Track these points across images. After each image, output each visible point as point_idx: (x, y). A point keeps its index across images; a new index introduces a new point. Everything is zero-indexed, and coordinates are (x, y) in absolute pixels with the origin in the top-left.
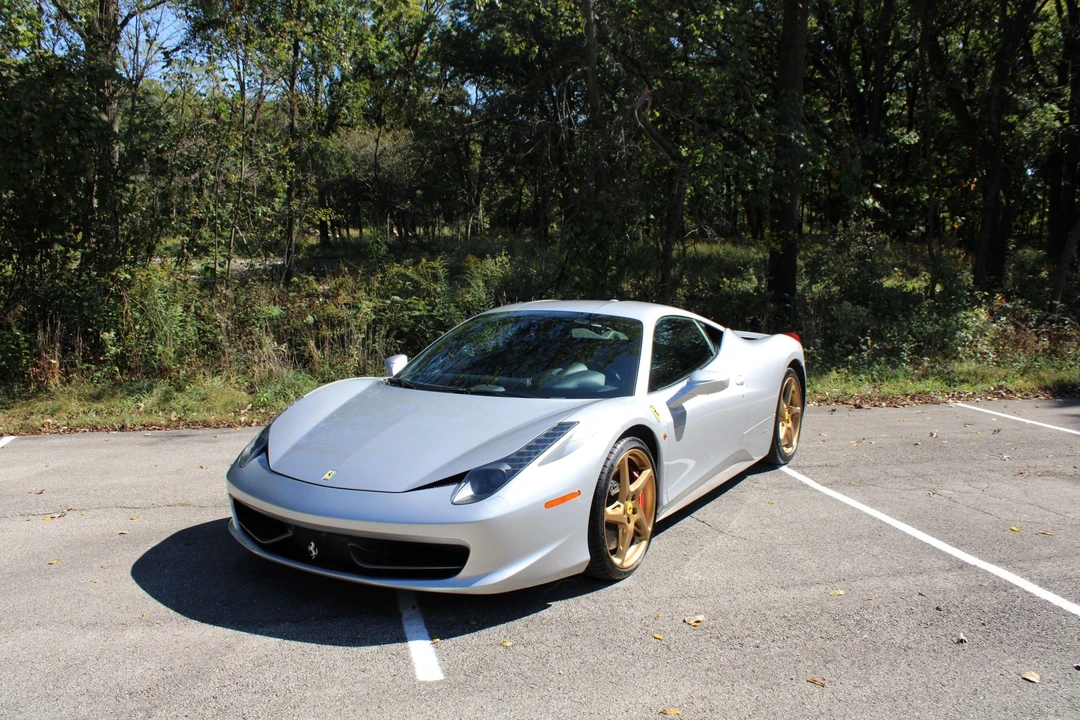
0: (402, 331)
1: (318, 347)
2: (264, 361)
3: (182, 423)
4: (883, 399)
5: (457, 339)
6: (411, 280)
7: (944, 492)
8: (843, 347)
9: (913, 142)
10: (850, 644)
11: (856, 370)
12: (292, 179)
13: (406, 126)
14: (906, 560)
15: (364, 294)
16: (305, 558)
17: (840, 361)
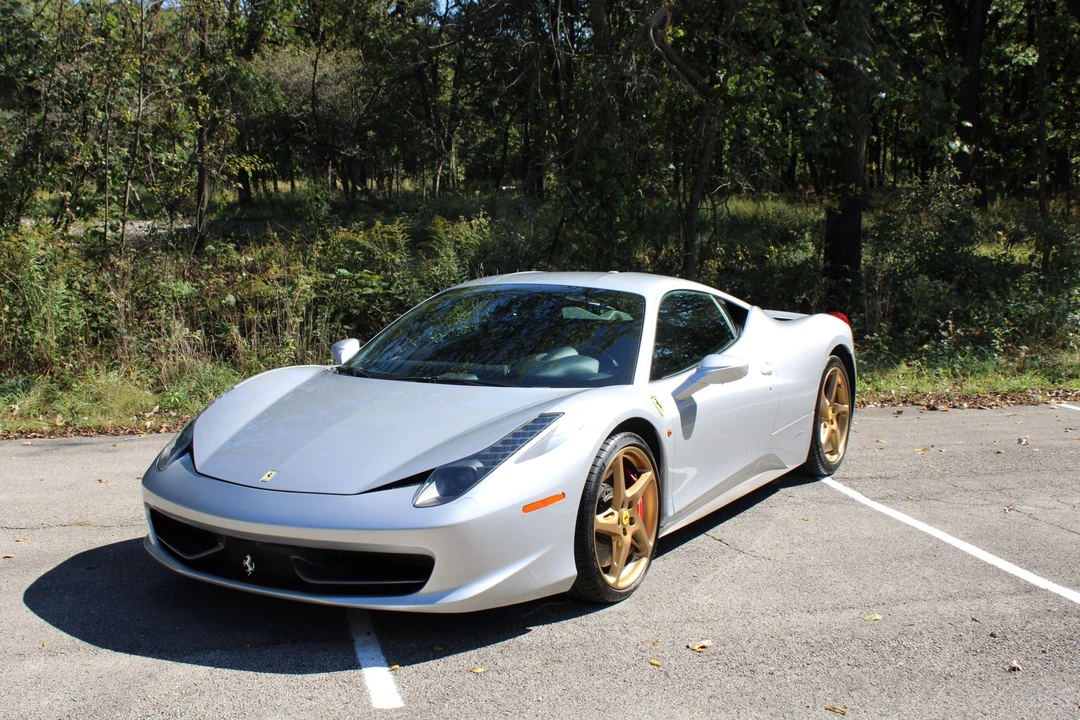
0: (351, 314)
1: (243, 335)
2: (174, 352)
3: (70, 429)
4: (966, 398)
5: (419, 320)
6: (362, 248)
7: (1024, 507)
8: (916, 333)
9: (1030, 63)
10: (881, 671)
11: (932, 362)
12: (206, 116)
13: (353, 44)
14: (963, 584)
15: (302, 266)
16: (240, 575)
17: (913, 351)
